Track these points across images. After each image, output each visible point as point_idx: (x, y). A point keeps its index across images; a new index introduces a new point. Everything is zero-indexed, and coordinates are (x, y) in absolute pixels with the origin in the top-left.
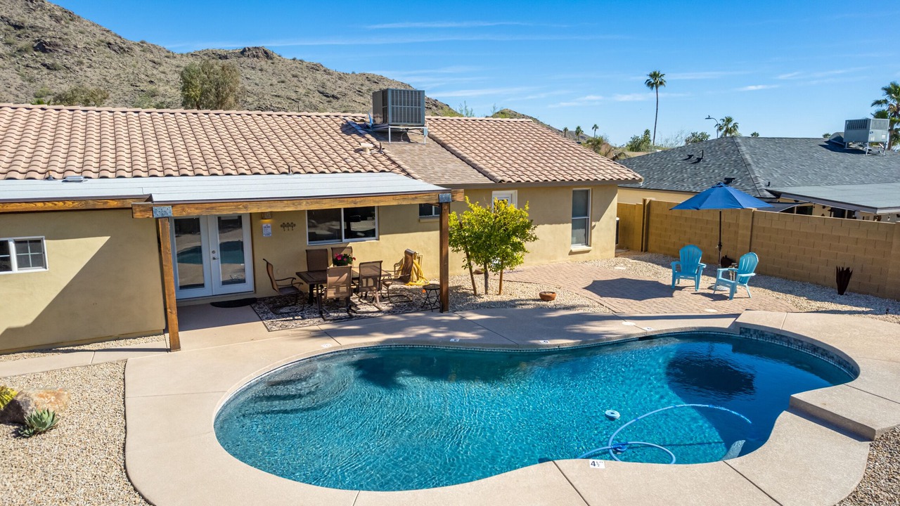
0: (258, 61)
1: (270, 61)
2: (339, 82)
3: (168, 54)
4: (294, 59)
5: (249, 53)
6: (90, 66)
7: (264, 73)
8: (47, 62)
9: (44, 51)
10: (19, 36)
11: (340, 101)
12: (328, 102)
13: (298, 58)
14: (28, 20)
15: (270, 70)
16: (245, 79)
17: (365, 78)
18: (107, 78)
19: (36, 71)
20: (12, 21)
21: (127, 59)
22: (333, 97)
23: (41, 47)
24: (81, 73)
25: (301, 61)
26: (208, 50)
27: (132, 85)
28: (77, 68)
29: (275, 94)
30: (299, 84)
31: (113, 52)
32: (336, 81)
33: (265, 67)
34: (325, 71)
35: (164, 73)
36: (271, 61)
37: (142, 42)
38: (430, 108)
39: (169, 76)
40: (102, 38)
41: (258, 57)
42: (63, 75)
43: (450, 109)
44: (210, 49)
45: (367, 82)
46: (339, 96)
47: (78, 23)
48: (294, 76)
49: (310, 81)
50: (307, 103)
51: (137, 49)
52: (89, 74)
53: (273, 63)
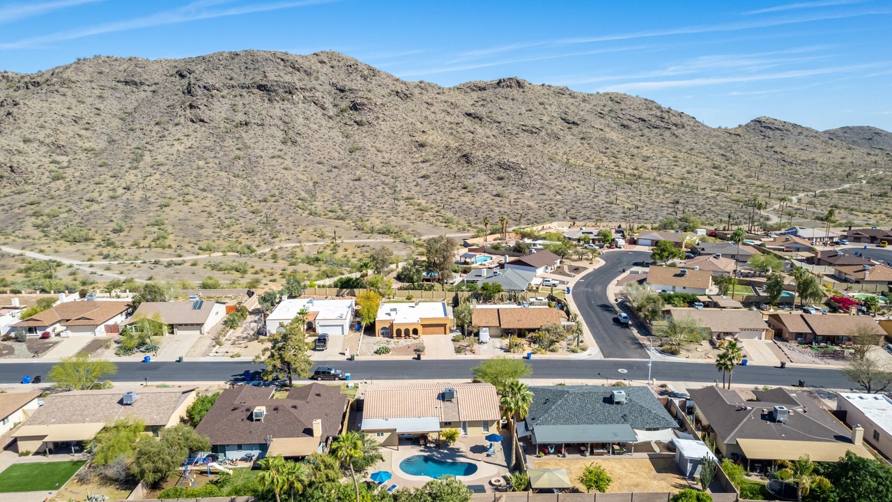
0: (511, 90)
1: (521, 90)
2: (583, 104)
3: (439, 91)
4: (543, 85)
5: (504, 84)
6: (384, 120)
7: (515, 102)
8: (357, 120)
9: (356, 109)
10: (342, 98)
11: (579, 127)
12: (569, 128)
13: (547, 84)
14: (348, 84)
15: (520, 100)
16: (499, 109)
17: (608, 97)
18: (394, 130)
19: (350, 128)
20: (338, 86)
21: (410, 104)
22: (574, 123)
23: (355, 107)
24: (378, 127)
25: (549, 86)
26: (470, 82)
27: (410, 135)
28: (375, 123)
29: (522, 123)
30: (544, 111)
31: (400, 99)
32: (580, 104)
33: (516, 96)
34: (570, 95)
35: (434, 113)
36: (523, 90)
37: (421, 82)
38: (670, 128)
39: (438, 116)
40: (393, 88)
41: (511, 87)
42: (367, 129)
43: (697, 122)
44: (472, 81)
45: (610, 103)
46: (579, 122)
47: (378, 78)
48: (541, 104)
49: (554, 108)
50: (549, 131)
51: (417, 91)
52: (382, 127)
53: (523, 92)
